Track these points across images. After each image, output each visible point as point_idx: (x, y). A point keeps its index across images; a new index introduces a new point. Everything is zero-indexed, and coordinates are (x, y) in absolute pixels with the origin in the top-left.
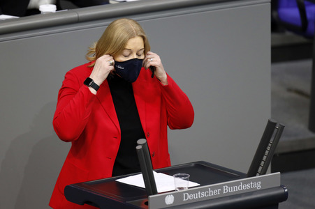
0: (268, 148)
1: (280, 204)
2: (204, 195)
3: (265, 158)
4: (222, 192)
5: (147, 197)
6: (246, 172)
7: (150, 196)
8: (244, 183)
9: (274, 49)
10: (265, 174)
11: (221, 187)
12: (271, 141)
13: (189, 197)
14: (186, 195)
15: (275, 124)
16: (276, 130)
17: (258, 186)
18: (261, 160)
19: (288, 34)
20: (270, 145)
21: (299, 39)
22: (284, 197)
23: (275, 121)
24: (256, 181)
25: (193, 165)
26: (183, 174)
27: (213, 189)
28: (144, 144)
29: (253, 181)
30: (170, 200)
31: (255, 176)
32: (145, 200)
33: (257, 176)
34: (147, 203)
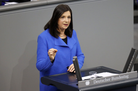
0: (132, 60)
1: (137, 85)
2: (103, 81)
3: (130, 65)
4: (111, 80)
5: (78, 82)
6: (122, 71)
7: (79, 82)
8: (121, 76)
9: (135, 17)
10: (130, 72)
11: (111, 78)
12: (133, 57)
13: (96, 82)
14: (95, 81)
15: (135, 50)
16: (135, 52)
17: (127, 77)
18: (129, 66)
20: (133, 59)
23: (135, 49)
24: (126, 75)
25: (98, 68)
26: (94, 72)
28: (76, 59)
29: (125, 75)
30: (88, 83)
31: (126, 72)
32: (76, 83)
33: (127, 73)
34: (77, 85)
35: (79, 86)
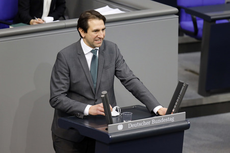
0: (179, 98)
2: (140, 125)
4: (151, 123)
7: (109, 125)
8: (164, 118)
9: (180, 45)
11: (151, 120)
12: (181, 93)
13: (132, 126)
14: (130, 125)
15: (183, 83)
16: (183, 87)
17: (172, 120)
18: (174, 105)
19: (185, 36)
20: (180, 96)
21: (193, 40)
22: (187, 127)
23: (183, 82)
24: (171, 117)
25: (133, 107)
27: (146, 121)
28: (106, 94)
30: (120, 127)
32: (106, 127)
33: (172, 114)
34: (107, 129)
35: (110, 131)
